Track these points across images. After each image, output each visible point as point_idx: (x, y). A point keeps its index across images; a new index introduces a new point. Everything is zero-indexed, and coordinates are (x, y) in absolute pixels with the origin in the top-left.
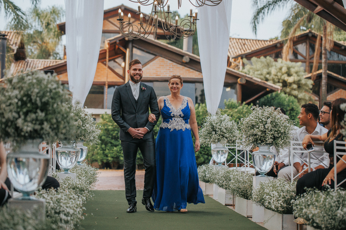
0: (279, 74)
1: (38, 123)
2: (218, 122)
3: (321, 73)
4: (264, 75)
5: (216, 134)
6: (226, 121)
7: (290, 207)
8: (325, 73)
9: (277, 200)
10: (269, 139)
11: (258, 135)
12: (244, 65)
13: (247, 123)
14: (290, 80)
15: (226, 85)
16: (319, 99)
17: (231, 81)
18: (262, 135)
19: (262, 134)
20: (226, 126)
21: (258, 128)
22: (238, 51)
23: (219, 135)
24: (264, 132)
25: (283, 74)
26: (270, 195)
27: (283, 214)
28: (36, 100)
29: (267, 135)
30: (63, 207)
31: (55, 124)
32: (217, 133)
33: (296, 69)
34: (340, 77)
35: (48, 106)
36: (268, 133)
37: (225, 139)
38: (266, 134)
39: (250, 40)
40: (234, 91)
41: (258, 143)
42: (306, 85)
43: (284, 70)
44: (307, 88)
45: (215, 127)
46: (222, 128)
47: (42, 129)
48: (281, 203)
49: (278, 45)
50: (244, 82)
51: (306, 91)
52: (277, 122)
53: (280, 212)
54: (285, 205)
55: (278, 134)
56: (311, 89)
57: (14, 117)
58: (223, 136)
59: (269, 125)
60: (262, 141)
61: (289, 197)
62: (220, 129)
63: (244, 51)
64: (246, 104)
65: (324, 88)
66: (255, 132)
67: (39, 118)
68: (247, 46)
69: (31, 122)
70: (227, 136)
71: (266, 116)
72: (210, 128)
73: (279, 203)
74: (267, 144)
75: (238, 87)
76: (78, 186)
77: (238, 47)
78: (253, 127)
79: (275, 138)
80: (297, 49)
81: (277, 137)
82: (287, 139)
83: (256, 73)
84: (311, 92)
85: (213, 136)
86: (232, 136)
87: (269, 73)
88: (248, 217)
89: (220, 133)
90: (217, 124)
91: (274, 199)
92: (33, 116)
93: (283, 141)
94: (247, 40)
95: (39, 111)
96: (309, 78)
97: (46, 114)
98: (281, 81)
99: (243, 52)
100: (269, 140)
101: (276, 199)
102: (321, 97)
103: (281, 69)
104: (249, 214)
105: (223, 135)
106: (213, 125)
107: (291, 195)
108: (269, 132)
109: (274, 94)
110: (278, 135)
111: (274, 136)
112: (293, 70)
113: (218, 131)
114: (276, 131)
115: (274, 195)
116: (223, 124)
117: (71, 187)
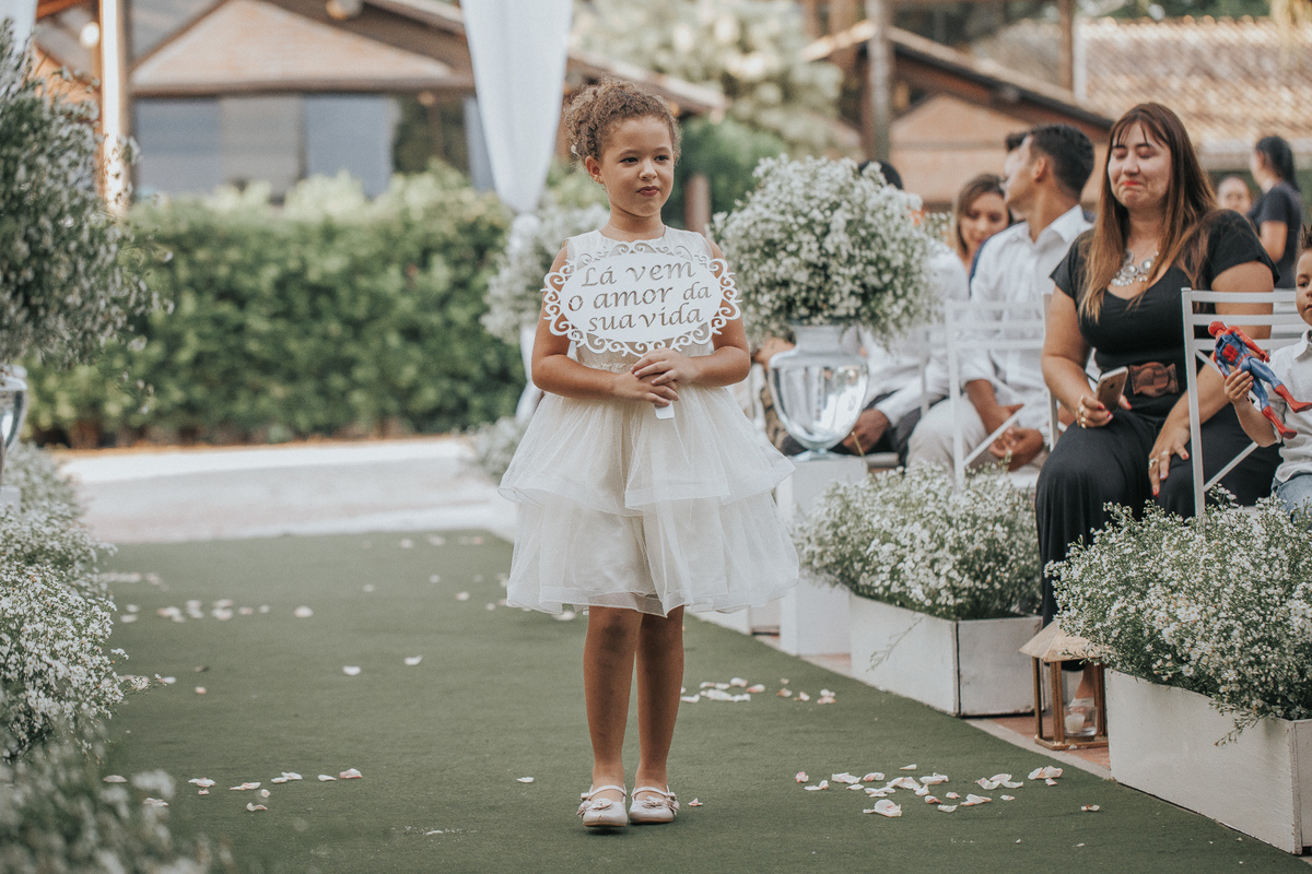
3: (868, 41)
7: (985, 586)
8: (882, 38)
9: (927, 562)
10: (842, 299)
11: (795, 283)
13: (746, 236)
14: (750, 67)
18: (812, 284)
19: (812, 276)
21: (796, 253)
24: (820, 270)
26: (897, 543)
27: (956, 620)
29: (836, 283)
30: (39, 656)
36: (838, 274)
38: (828, 277)
41: (795, 315)
42: (811, 87)
43: (726, 31)
44: (817, 100)
48: (951, 575)
51: (815, 110)
52: (871, 225)
53: (947, 614)
54: (967, 582)
55: (879, 273)
56: (835, 104)
59: (838, 240)
60: (815, 309)
61: (983, 547)
66: (781, 270)
71: (822, 201)
73: (942, 572)
74: (835, 320)
76: (50, 543)
78: (771, 248)
79: (867, 294)
81: (875, 290)
87: (667, 46)
88: (755, 634)
91: (918, 557)
93: (902, 303)
96: (827, 60)
98: (714, 74)
100: (845, 304)
101: (923, 559)
103: (711, 30)
104: (762, 622)
107: (988, 535)
108: (842, 270)
110: (880, 278)
111: (863, 286)
112: (758, 34)
114: (870, 262)
115: (917, 541)
117: (16, 550)
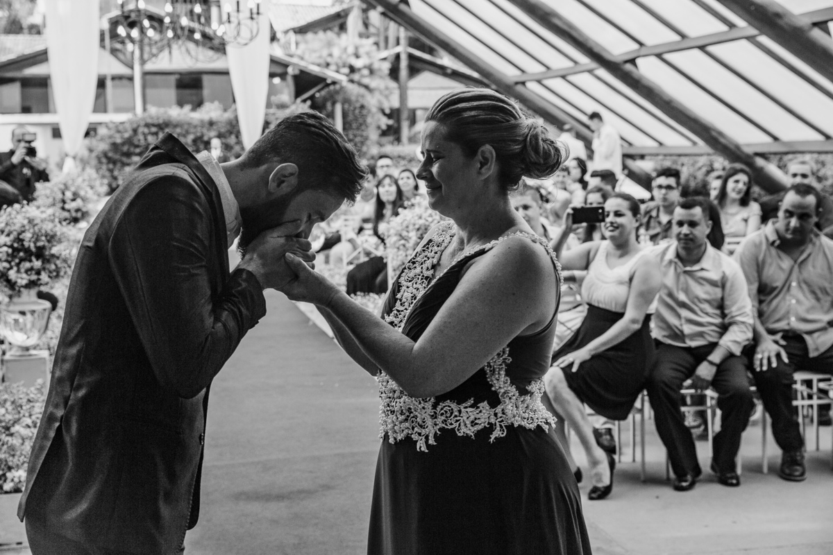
0: (344, 57)
1: (33, 272)
12: (297, 44)
15: (272, 75)
16: (399, 85)
17: (279, 70)
25: (349, 56)
28: (29, 247)
31: (54, 271)
33: (367, 48)
35: (44, 251)
40: (284, 84)
42: (380, 70)
43: (351, 50)
47: (39, 279)
49: (342, 14)
50: (297, 72)
51: (381, 77)
56: (388, 74)
57: (4, 268)
64: (301, 102)
65: (404, 72)
67: (35, 267)
69: (26, 272)
75: (289, 78)
80: (367, 18)
83: (313, 54)
84: (388, 77)
87: (330, 55)
92: (27, 265)
95: (33, 259)
96: (384, 59)
97: (43, 263)
102: (401, 83)
103: (345, 49)
109: (337, 87)
112: (362, 51)
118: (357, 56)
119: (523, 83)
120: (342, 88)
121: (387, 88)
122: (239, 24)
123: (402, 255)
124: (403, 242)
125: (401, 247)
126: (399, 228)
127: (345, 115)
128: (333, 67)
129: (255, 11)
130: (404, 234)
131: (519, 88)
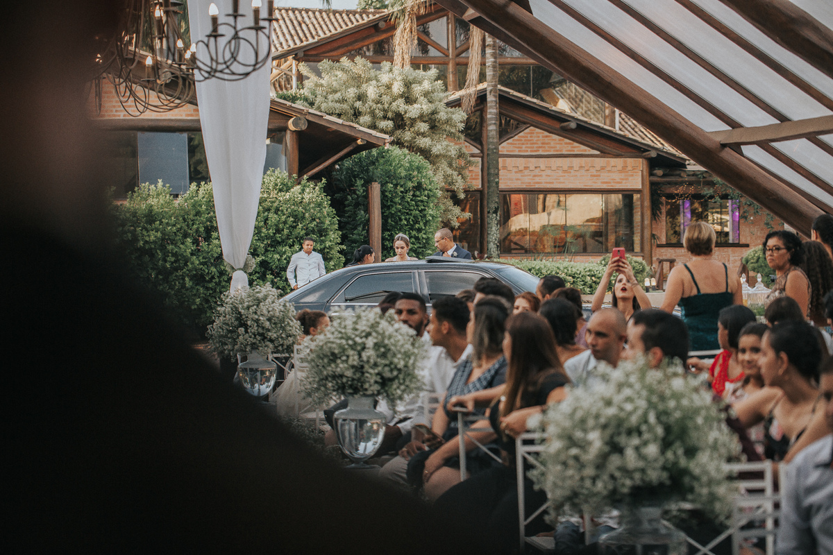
0: (386, 99)
2: (251, 303)
3: (485, 90)
4: (350, 101)
5: (246, 332)
6: (269, 300)
8: (494, 90)
11: (347, 377)
12: (301, 78)
13: (321, 349)
14: (413, 111)
16: (482, 151)
18: (355, 377)
19: (354, 373)
20: (269, 312)
21: (346, 361)
22: (287, 41)
23: (255, 336)
24: (360, 369)
25: (394, 99)
29: (367, 377)
32: (249, 331)
33: (426, 85)
34: (528, 98)
36: (368, 372)
37: (268, 343)
38: (363, 373)
39: (314, 13)
41: (346, 393)
42: (448, 121)
43: (397, 88)
44: (453, 130)
45: (244, 317)
46: (261, 318)
49: (383, 24)
50: (303, 127)
51: (451, 135)
52: (387, 345)
55: (391, 371)
56: (462, 132)
58: (262, 337)
59: (369, 353)
60: (356, 391)
62: (257, 321)
63: (302, 42)
64: (308, 180)
65: (492, 128)
66: (339, 369)
68: (307, 25)
70: (272, 337)
71: (362, 332)
72: (233, 319)
74: (366, 396)
75: (288, 137)
77: (285, 31)
78: (334, 357)
79: (384, 383)
80: (427, 33)
81: (390, 380)
82: (411, 381)
83: (330, 97)
84: (463, 137)
85: (241, 337)
86: (283, 336)
87: (361, 97)
89: (257, 330)
90: (248, 308)
93: (403, 387)
94: (307, 11)
96: (456, 104)
98: (390, 115)
99: (299, 44)
100: (372, 388)
102: (485, 147)
103: (389, 87)
105: (262, 335)
106: (240, 313)
108: (370, 370)
109: (375, 152)
110: (392, 374)
111: (382, 378)
112: (417, 89)
113: (250, 327)
114: (385, 365)
116: (264, 308)
118: (409, 100)
119: (736, 147)
120: (381, 155)
121: (461, 155)
122: (236, 37)
123: (571, 477)
124: (574, 451)
125: (571, 462)
126: (567, 424)
127: (386, 203)
128: (366, 119)
129: (264, 14)
130: (579, 434)
131: (728, 155)
